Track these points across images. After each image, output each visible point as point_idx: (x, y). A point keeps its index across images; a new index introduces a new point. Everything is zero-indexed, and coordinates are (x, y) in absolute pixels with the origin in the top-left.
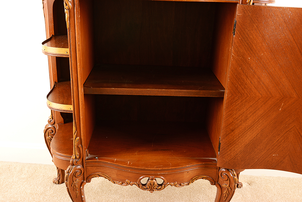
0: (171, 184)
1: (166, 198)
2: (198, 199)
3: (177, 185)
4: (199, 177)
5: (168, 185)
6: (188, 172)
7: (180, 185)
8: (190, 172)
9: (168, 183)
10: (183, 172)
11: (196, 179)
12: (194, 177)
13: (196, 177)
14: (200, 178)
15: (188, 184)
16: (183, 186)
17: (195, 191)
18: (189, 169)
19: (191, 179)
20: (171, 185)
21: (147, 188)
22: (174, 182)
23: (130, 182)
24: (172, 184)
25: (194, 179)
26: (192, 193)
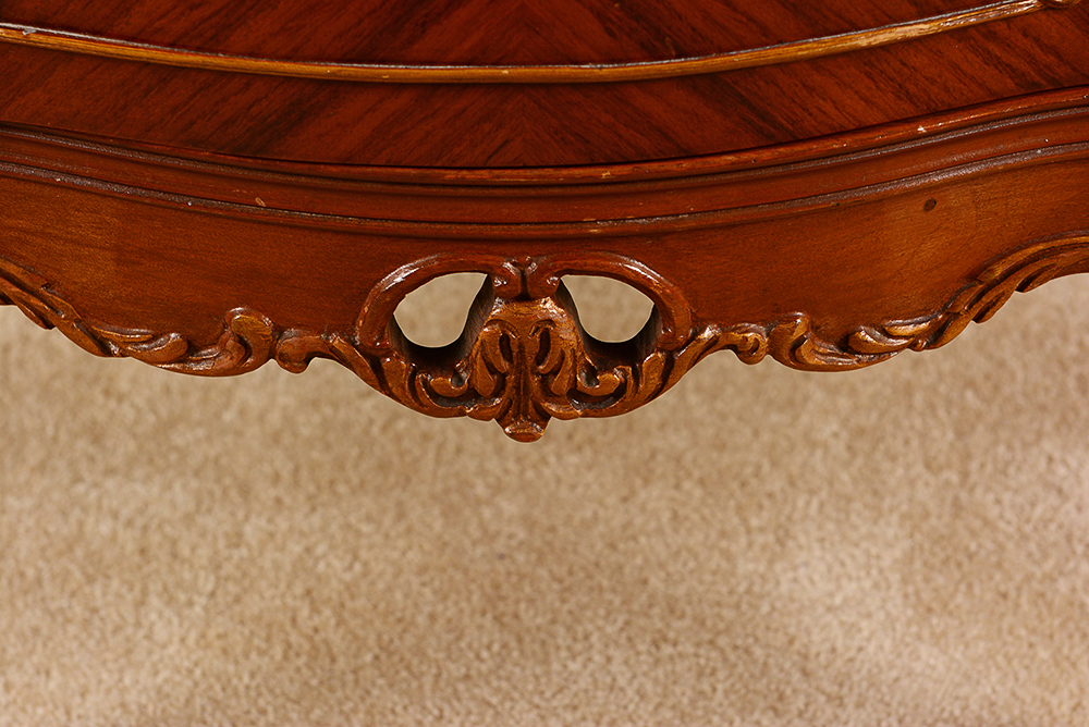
0: (737, 336)
1: (698, 493)
2: (1053, 499)
3: (804, 350)
4: (1052, 252)
5: (712, 346)
6: (930, 205)
7: (848, 345)
8: (953, 198)
9: (708, 334)
10: (881, 201)
11: (1022, 276)
12: (1001, 257)
13: (1020, 256)
14: (1067, 257)
15: (936, 337)
16: (882, 354)
17: (1018, 411)
18: (941, 169)
19: (973, 277)
20: (747, 354)
21: (471, 395)
22: (774, 313)
23: (279, 331)
24: (754, 334)
25: (1006, 276)
26: (980, 437)
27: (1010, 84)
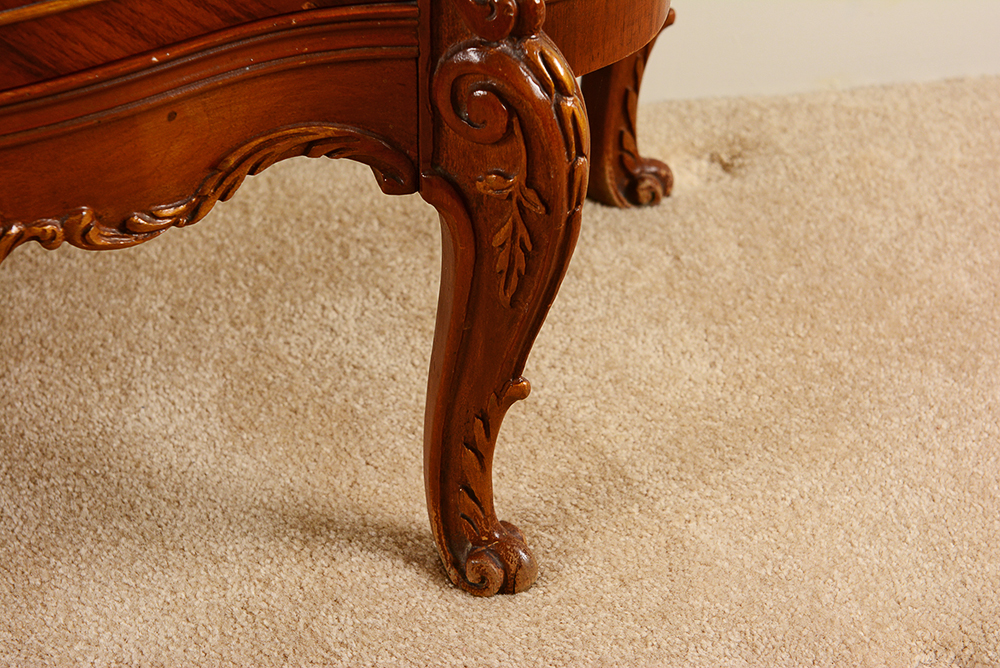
0: (38, 230)
3: (92, 235)
4: (270, 143)
5: (19, 239)
6: (172, 117)
7: (126, 228)
8: (189, 109)
9: (15, 230)
10: (133, 116)
11: (250, 163)
12: (232, 151)
13: (246, 149)
14: (281, 146)
15: (193, 215)
16: (153, 233)
18: (175, 88)
19: (214, 167)
20: (48, 242)
22: (65, 211)
24: (51, 226)
25: (238, 164)
27: (217, 20)
